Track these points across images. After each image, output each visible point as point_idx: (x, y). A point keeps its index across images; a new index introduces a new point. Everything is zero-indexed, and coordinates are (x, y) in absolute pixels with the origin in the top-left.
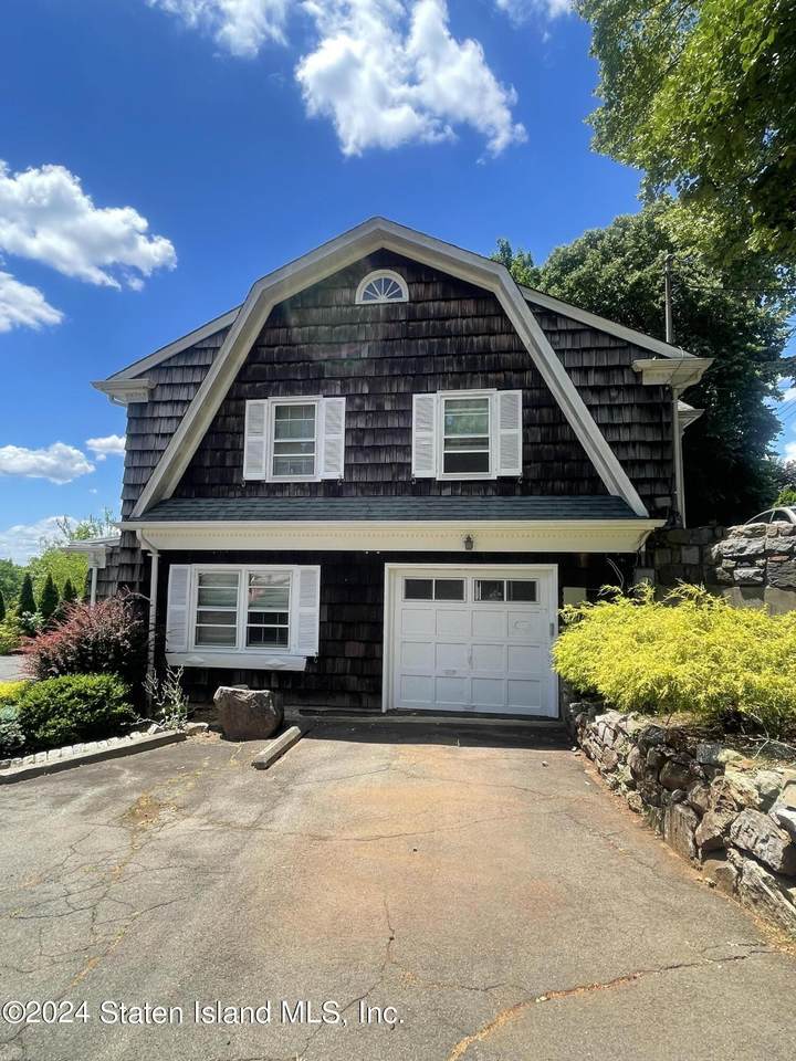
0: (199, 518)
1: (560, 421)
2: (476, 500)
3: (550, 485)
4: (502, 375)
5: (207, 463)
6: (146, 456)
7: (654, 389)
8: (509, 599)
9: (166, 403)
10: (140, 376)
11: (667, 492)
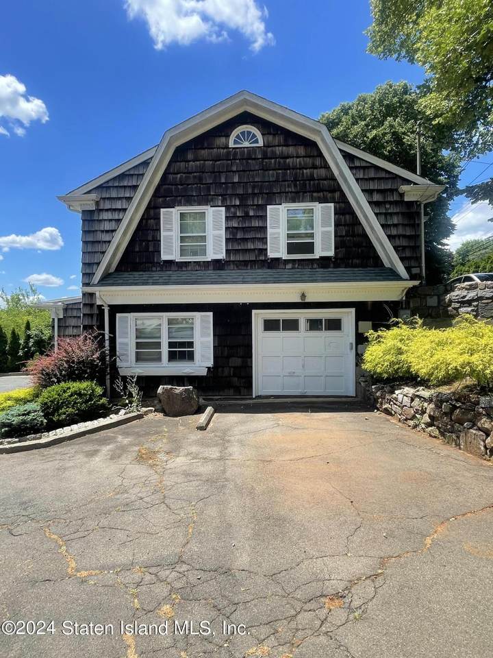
0: (136, 284)
1: (356, 222)
2: (307, 271)
3: (350, 261)
4: (322, 194)
5: (137, 249)
6: (96, 245)
7: (411, 204)
8: (325, 330)
9: (107, 210)
10: (89, 192)
11: (417, 265)
